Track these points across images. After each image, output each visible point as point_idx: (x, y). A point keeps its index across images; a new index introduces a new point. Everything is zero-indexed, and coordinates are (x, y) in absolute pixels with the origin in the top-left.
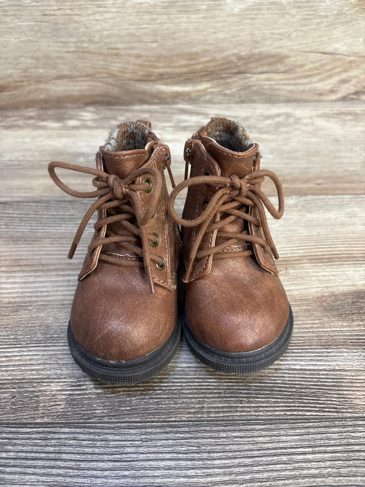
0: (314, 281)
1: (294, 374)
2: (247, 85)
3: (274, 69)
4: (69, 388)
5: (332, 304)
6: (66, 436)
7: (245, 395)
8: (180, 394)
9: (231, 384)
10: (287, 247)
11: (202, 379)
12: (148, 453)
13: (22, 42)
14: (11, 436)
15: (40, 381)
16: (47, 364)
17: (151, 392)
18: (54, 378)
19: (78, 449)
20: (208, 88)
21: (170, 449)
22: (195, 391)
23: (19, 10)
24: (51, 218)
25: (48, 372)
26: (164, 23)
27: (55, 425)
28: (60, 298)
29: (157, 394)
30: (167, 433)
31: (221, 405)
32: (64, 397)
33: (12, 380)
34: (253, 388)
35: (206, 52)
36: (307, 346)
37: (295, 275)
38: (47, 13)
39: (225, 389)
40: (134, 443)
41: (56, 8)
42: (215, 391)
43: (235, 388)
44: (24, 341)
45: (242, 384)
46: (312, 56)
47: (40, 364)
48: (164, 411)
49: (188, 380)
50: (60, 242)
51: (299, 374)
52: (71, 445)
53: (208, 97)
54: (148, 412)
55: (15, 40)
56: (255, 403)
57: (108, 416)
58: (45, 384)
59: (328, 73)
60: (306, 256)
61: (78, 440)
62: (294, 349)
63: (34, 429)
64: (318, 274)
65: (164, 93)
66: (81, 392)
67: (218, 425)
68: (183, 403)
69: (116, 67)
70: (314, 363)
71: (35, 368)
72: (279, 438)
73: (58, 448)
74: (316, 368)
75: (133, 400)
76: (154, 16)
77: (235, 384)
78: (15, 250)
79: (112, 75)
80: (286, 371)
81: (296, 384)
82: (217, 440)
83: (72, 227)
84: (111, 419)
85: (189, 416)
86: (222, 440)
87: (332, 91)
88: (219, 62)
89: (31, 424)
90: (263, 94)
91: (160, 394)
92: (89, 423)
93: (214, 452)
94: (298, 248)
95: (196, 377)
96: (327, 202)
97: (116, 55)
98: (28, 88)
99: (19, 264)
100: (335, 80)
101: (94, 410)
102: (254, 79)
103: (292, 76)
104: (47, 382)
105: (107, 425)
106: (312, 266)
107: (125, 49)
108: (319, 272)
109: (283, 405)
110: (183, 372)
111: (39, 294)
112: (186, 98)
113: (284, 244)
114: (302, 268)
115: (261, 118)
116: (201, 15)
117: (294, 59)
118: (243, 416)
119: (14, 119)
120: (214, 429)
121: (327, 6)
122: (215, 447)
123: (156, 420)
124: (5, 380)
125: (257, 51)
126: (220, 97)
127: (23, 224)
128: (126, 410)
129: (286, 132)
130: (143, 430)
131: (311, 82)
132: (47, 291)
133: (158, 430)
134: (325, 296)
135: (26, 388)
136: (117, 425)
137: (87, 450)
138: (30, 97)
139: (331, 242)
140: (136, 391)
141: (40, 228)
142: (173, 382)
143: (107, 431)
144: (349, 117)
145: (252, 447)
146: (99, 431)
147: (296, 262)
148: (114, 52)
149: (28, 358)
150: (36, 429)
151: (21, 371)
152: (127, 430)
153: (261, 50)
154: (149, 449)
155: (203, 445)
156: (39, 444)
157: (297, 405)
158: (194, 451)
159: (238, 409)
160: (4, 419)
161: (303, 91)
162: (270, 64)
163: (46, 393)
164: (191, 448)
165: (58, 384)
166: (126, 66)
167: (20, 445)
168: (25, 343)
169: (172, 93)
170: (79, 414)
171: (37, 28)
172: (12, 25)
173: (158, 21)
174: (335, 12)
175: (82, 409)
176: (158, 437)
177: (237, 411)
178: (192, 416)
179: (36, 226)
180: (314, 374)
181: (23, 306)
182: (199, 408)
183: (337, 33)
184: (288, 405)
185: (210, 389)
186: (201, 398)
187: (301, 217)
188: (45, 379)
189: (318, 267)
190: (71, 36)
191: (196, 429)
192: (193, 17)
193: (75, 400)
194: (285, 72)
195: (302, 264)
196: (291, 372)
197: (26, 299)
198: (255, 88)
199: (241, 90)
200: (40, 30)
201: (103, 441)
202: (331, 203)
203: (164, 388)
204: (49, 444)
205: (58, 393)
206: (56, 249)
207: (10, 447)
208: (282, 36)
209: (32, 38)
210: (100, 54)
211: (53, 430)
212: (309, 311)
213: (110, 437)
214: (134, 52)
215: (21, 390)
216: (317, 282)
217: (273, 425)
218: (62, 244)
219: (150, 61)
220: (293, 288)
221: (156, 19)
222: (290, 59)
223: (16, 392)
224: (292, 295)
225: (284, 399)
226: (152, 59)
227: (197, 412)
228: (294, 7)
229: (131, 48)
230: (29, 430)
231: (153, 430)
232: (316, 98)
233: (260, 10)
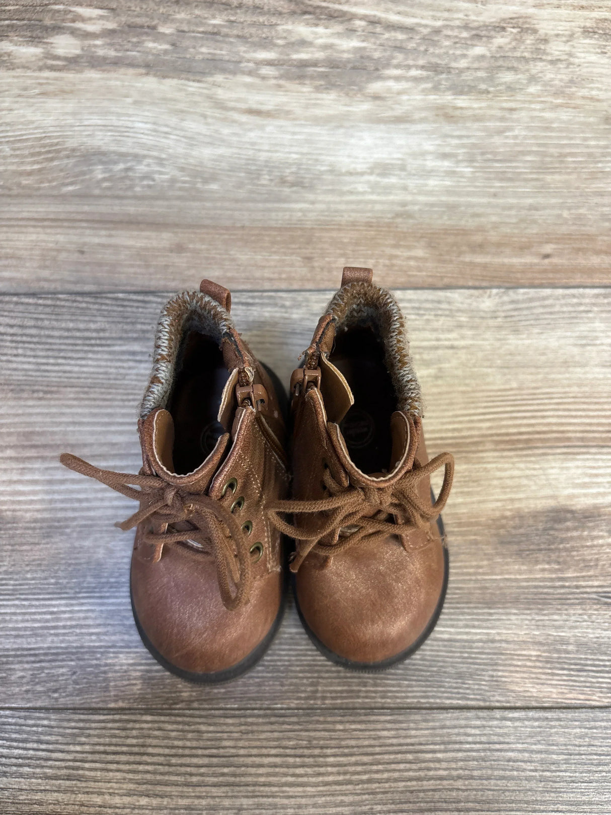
0: (495, 487)
1: (438, 646)
4: (144, 661)
5: (514, 532)
6: (150, 725)
8: (287, 672)
22: (307, 668)
24: (67, 338)
28: (110, 512)
29: (258, 672)
30: (272, 723)
31: (339, 688)
32: (138, 674)
37: (466, 474)
44: (71, 588)
50: (92, 396)
51: (445, 646)
52: (156, 737)
58: (112, 655)
60: (492, 435)
64: (503, 474)
74: (469, 637)
78: (20, 411)
80: (429, 642)
81: (438, 661)
83: (107, 360)
89: (103, 709)
92: (175, 709)
94: (482, 417)
99: (34, 443)
104: (114, 653)
105: (197, 712)
106: (497, 457)
108: (505, 470)
110: (291, 641)
111: (76, 505)
113: (461, 409)
120: (329, 719)
127: (20, 351)
130: (242, 720)
132: (87, 500)
133: (261, 720)
137: (176, 743)
139: (538, 404)
141: (52, 361)
145: (372, 742)
147: (473, 449)
149: (82, 615)
167: (95, 736)
168: (73, 591)
175: (164, 690)
176: (260, 728)
178: (303, 702)
179: (44, 357)
181: (57, 528)
182: (311, 691)
187: (498, 344)
191: (308, 719)
195: (482, 451)
197: (60, 515)
206: (87, 411)
207: (83, 739)
211: (133, 717)
212: (477, 544)
215: (81, 663)
216: (498, 490)
218: (95, 399)
224: (457, 514)
230: (102, 717)
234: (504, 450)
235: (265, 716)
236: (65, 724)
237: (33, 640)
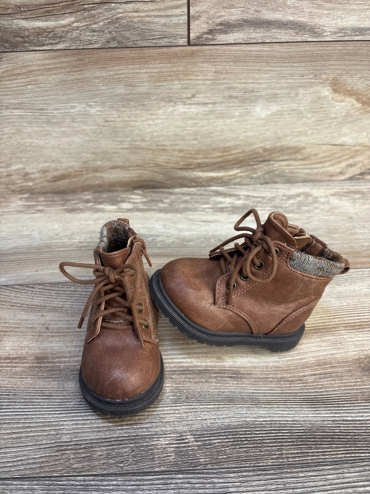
0: (351, 345)
1: (347, 424)
2: (271, 170)
3: (293, 157)
4: (175, 442)
5: (369, 365)
6: (182, 481)
7: (313, 443)
8: (262, 444)
9: (301, 434)
10: (325, 317)
11: (277, 430)
12: (247, 491)
13: (85, 141)
14: (138, 483)
15: (151, 437)
16: (153, 422)
17: (239, 443)
18: (161, 434)
19: (193, 491)
20: (238, 173)
21: (263, 488)
22: (274, 441)
23: (85, 118)
25: (156, 430)
26: (204, 126)
27: (171, 473)
29: (245, 444)
30: (258, 475)
31: (296, 452)
32: (172, 449)
33: (128, 437)
34: (318, 436)
35: (236, 147)
36: (354, 400)
37: (335, 340)
38: (108, 119)
39: (297, 438)
40: (235, 484)
41: (116, 116)
42: (289, 440)
43: (304, 437)
45: (309, 434)
46: (324, 148)
47: (148, 423)
48: (253, 458)
49: (267, 432)
51: (352, 424)
53: (237, 180)
54: (241, 459)
55: (80, 140)
56: (322, 449)
57: (210, 464)
58: (155, 439)
59: (338, 160)
60: (341, 324)
61: (191, 484)
62: (344, 404)
63: (155, 477)
64: (353, 340)
65: (201, 178)
66: (185, 445)
67: (296, 468)
68: (266, 451)
69: (161, 159)
70: (361, 415)
71: (144, 426)
72: (344, 475)
73: (177, 491)
74: (363, 418)
75: (227, 450)
76: (197, 121)
77: (304, 434)
79: (158, 165)
80: (341, 422)
81: (350, 432)
82: (298, 479)
84: (213, 466)
85: (272, 461)
86: (301, 478)
87: (341, 173)
88: (248, 153)
89: (151, 472)
90: (284, 176)
91: (247, 444)
92: (197, 470)
93: (296, 488)
94: (334, 317)
95: (272, 429)
96: (351, 275)
97: (163, 150)
98: (86, 177)
100: (343, 165)
101: (199, 459)
102: (277, 166)
103: (308, 162)
104: (156, 438)
105: (211, 471)
106: (348, 333)
107: (171, 145)
108: (354, 338)
109: (343, 449)
110: (261, 425)
112: (219, 181)
114: (340, 335)
115: (284, 198)
116: (234, 120)
117: (309, 150)
118: (314, 459)
119: (74, 202)
120: (294, 470)
121: (337, 110)
122: (297, 485)
123: (248, 465)
124: (122, 437)
125: (279, 145)
126: (248, 180)
128: (223, 458)
129: (308, 211)
130: (240, 474)
131: (324, 167)
133: (251, 474)
134: (362, 358)
135: (141, 443)
136: (219, 470)
138: (87, 183)
139: (359, 311)
140: (227, 442)
142: (255, 434)
143: (212, 476)
144: (358, 196)
145: (324, 483)
146: (205, 476)
147: (334, 330)
148: (162, 148)
150: (157, 476)
151: (134, 429)
152: (227, 474)
153: (283, 144)
154: (247, 488)
155: (287, 483)
156: (161, 488)
157: (353, 449)
158: (282, 488)
159: (310, 454)
160: (130, 469)
161: (317, 174)
162: (290, 154)
163: (158, 447)
164: (279, 486)
165: (165, 439)
166: (170, 158)
167: (147, 489)
169: (207, 177)
170: (187, 463)
171: (99, 131)
172: (78, 129)
173: (199, 125)
174: (344, 114)
175: (189, 459)
176: (252, 478)
177: (309, 456)
178: (275, 461)
180: (363, 423)
182: (279, 454)
183: (345, 130)
184: (346, 449)
185: (285, 439)
186: (279, 446)
187: (332, 290)
188: (154, 435)
189: (353, 334)
190: (127, 136)
191: (280, 471)
192: (228, 121)
193: (181, 451)
194: (302, 160)
195: (339, 331)
196: (345, 423)
198: (277, 172)
199: (265, 173)
200: (101, 133)
201: (210, 483)
202: (354, 276)
203: (249, 439)
204: (170, 488)
205: (167, 446)
208: (300, 134)
209: (93, 139)
210: (149, 149)
211: (170, 476)
212: (351, 371)
213: (216, 480)
214: (177, 148)
215: (138, 445)
216: (354, 347)
217: (338, 466)
219: (191, 154)
220: (335, 352)
221: (198, 123)
222: (306, 150)
223: (134, 447)
224: (336, 358)
225: (343, 444)
226: (193, 152)
227: (278, 458)
228: (310, 112)
229: (175, 145)
230: (151, 477)
231: (247, 473)
232: (328, 178)
233: (282, 115)
234: (350, 330)
235: (254, 471)
236: (128, 483)
237: (108, 433)
